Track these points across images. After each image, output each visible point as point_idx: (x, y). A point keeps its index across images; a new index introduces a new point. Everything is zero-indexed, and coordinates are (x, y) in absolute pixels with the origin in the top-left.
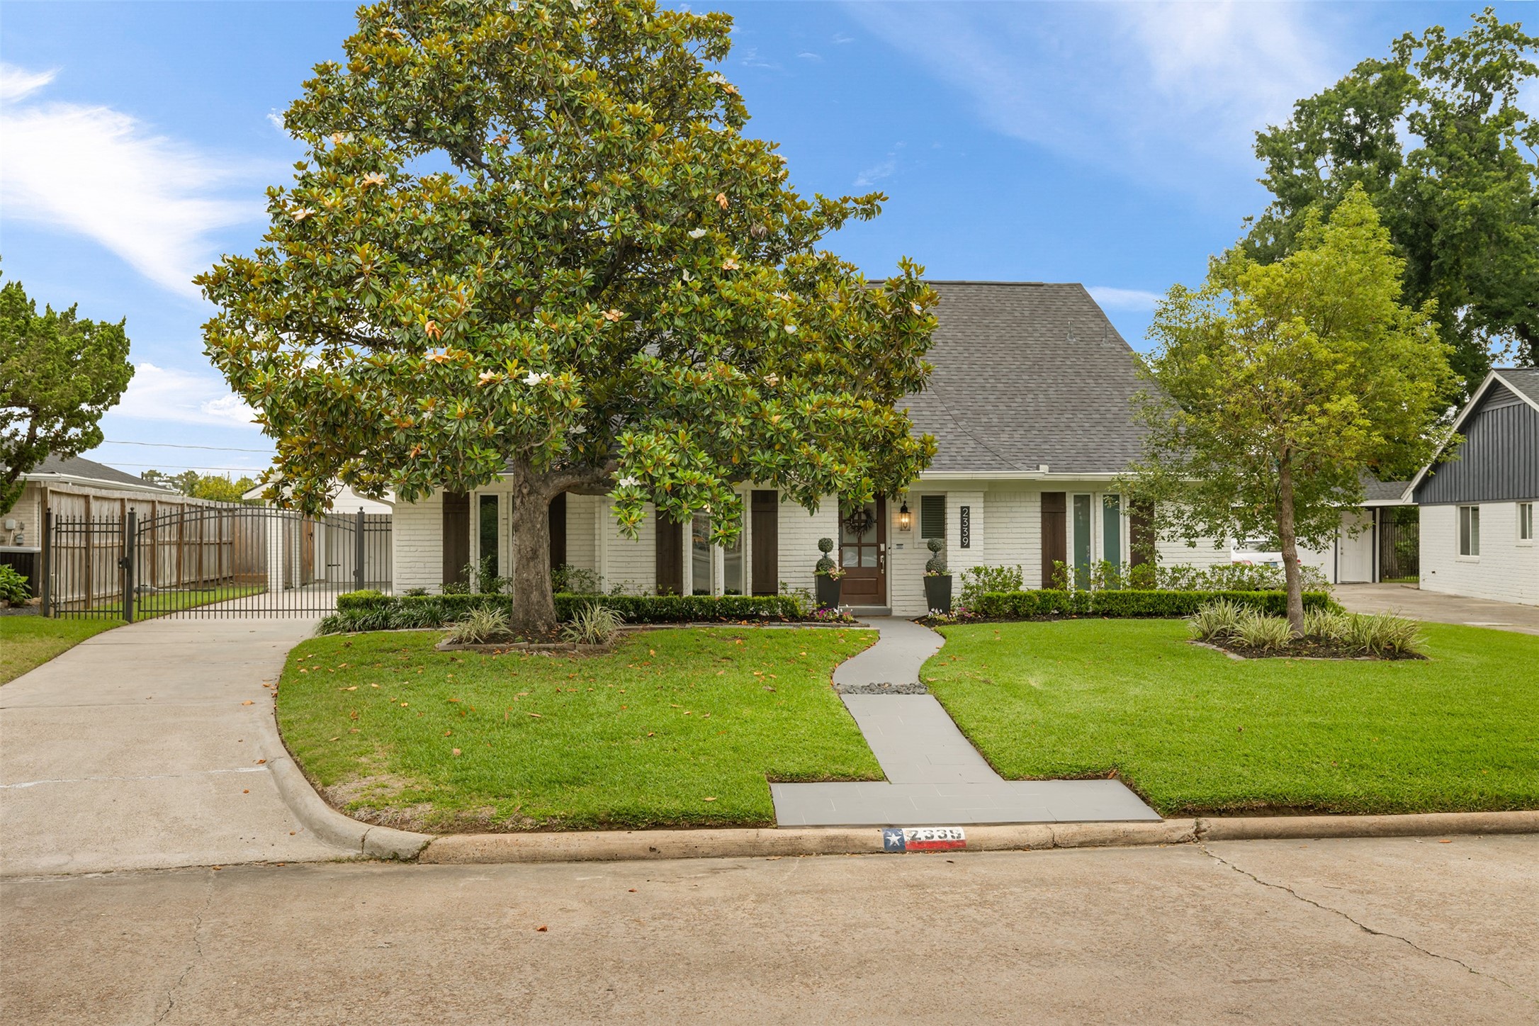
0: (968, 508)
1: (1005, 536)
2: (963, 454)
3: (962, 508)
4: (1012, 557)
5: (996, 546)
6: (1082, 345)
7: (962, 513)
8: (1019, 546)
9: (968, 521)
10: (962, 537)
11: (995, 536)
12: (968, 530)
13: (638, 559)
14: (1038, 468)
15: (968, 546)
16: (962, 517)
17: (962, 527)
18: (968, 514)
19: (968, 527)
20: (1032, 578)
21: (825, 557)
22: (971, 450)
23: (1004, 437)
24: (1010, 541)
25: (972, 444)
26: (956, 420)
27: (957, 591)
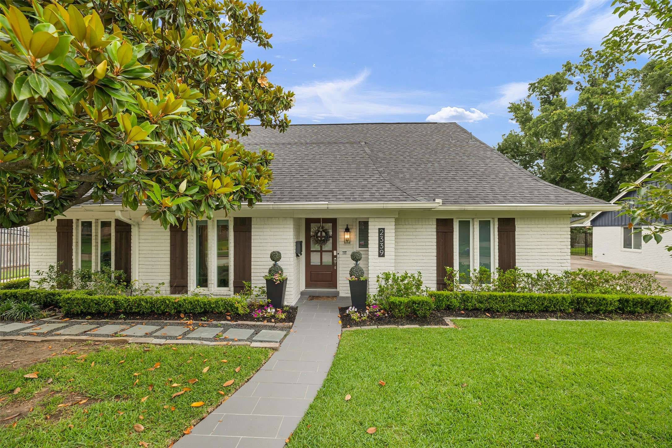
0: (384, 229)
1: (412, 247)
2: (381, 192)
3: (379, 229)
4: (416, 261)
5: (405, 254)
6: (458, 143)
7: (380, 232)
8: (421, 254)
9: (384, 238)
10: (379, 250)
11: (405, 247)
12: (384, 245)
13: (159, 263)
14: (434, 200)
15: (383, 256)
16: (379, 236)
17: (379, 242)
18: (384, 233)
19: (384, 242)
20: (430, 275)
21: (275, 265)
22: (387, 189)
23: (412, 184)
24: (415, 251)
25: (388, 186)
26: (380, 173)
27: (373, 290)
